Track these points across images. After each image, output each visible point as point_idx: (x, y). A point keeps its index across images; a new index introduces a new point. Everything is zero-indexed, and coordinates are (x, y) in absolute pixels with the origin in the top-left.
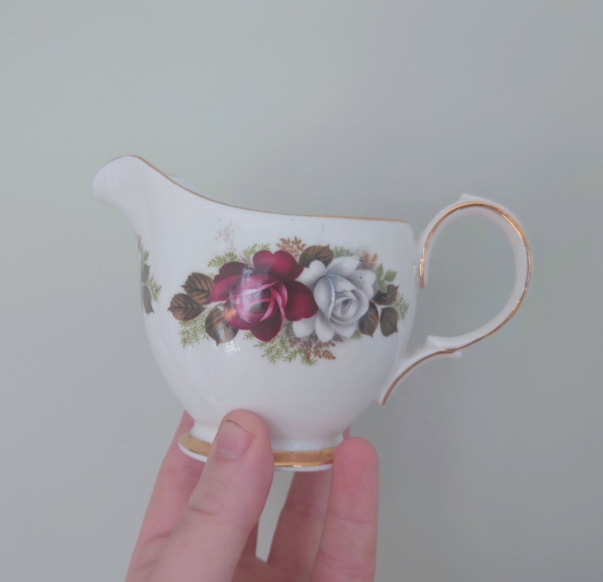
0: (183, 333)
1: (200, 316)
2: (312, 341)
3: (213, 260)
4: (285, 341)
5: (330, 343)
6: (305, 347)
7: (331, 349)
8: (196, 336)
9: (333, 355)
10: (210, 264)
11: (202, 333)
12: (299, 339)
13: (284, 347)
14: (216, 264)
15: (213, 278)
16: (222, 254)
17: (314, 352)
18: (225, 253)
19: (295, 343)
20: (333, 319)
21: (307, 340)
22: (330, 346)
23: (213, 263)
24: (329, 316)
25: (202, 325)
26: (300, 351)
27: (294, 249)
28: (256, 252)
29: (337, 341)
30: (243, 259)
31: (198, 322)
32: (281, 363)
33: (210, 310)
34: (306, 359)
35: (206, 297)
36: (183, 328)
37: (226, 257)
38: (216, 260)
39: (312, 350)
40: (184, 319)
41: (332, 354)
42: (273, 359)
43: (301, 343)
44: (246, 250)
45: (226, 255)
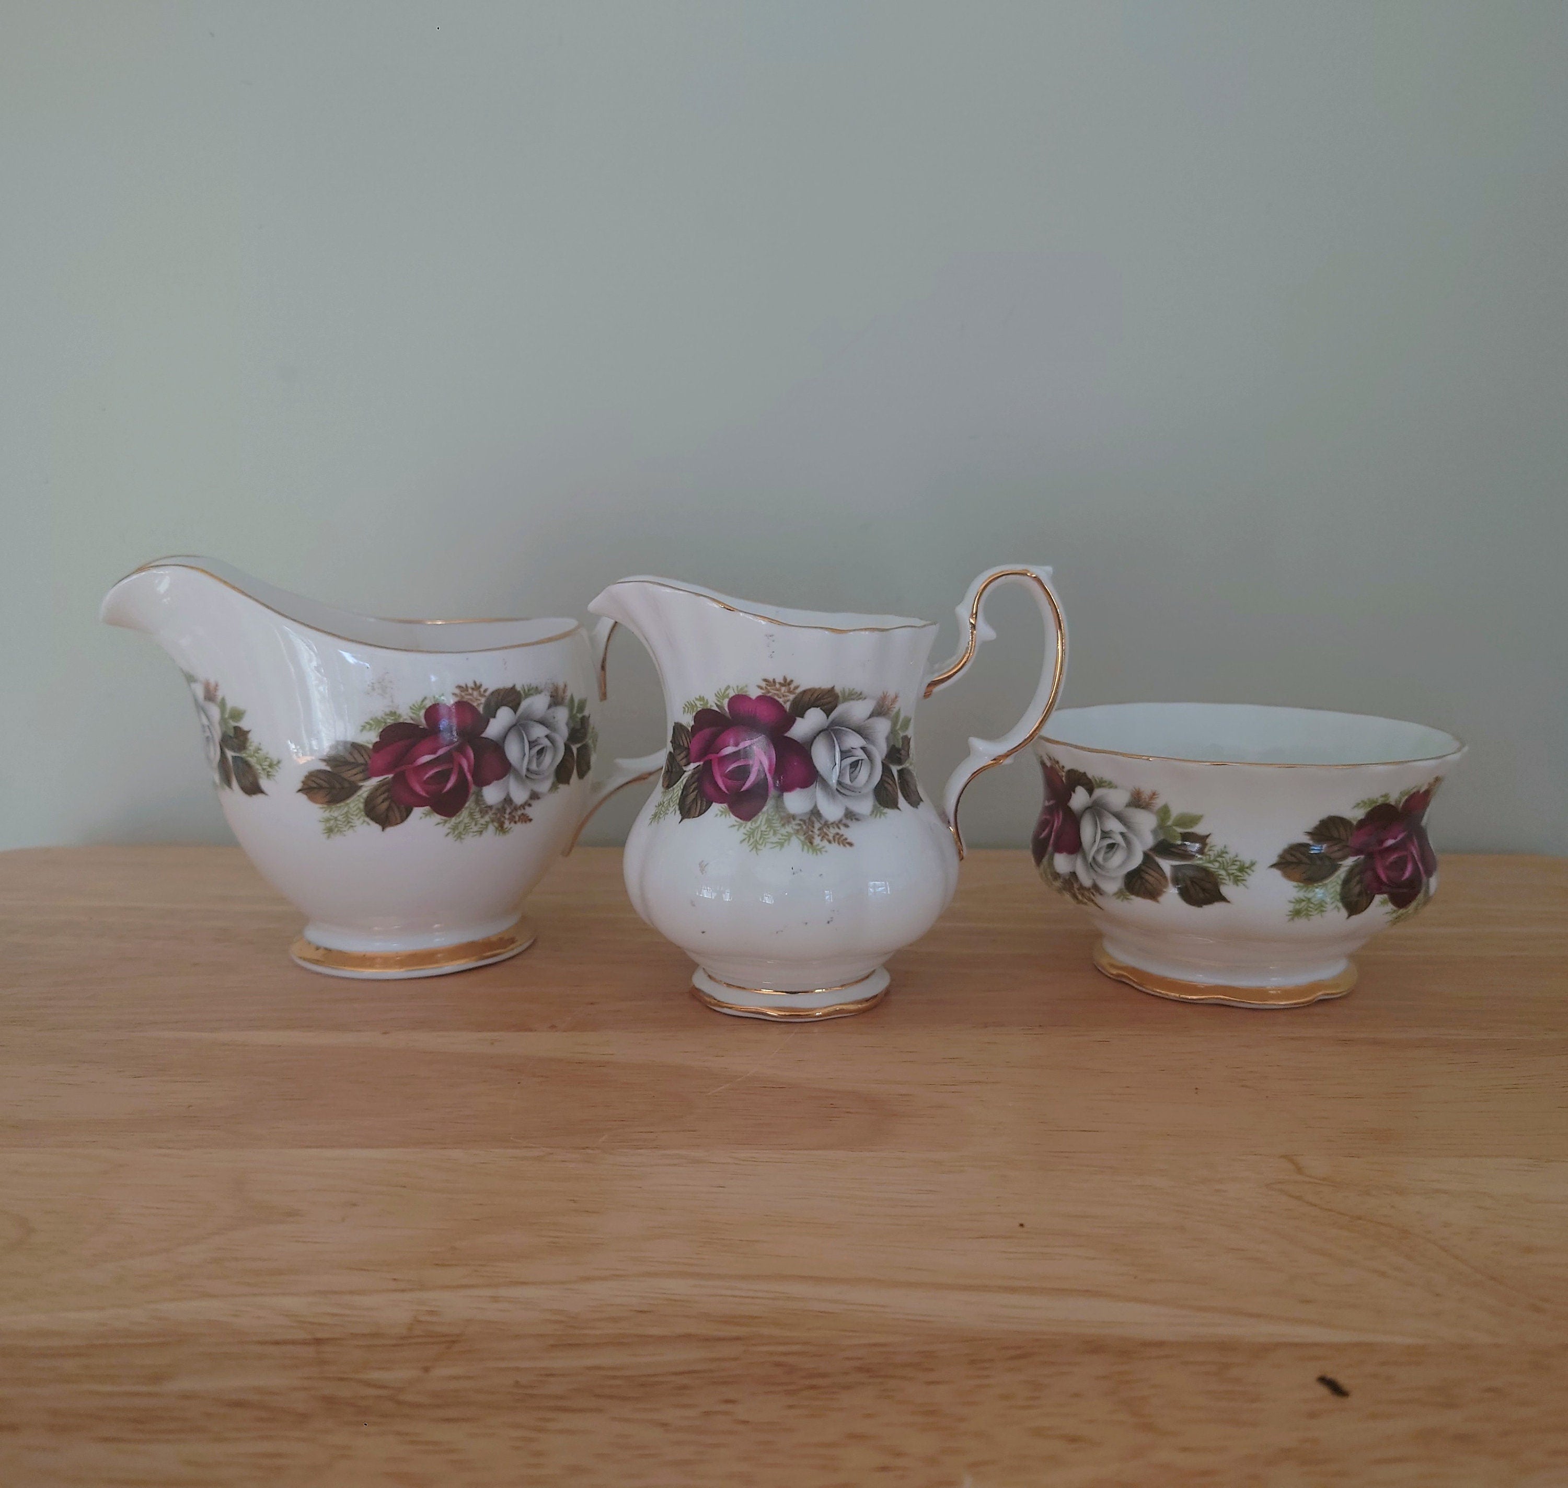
0: (328, 820)
1: (355, 797)
2: (506, 806)
3: (367, 723)
4: (474, 812)
5: (527, 804)
6: (499, 815)
7: (529, 811)
8: (349, 822)
9: (530, 818)
10: (363, 728)
11: (360, 817)
12: (490, 807)
13: (473, 819)
14: (374, 727)
15: (371, 746)
16: (379, 714)
17: (509, 819)
18: (383, 712)
19: (487, 812)
20: (529, 775)
21: (500, 807)
22: (527, 807)
23: (368, 727)
24: (524, 772)
25: (359, 808)
26: (493, 821)
27: (475, 696)
28: (428, 706)
29: (534, 799)
30: (412, 719)
31: (352, 805)
32: (471, 841)
33: (369, 788)
34: (500, 829)
35: (363, 771)
36: (327, 814)
37: (386, 717)
38: (371, 722)
39: (507, 816)
40: (327, 802)
41: (528, 817)
42: (459, 837)
43: (493, 811)
44: (414, 705)
45: (387, 715)
